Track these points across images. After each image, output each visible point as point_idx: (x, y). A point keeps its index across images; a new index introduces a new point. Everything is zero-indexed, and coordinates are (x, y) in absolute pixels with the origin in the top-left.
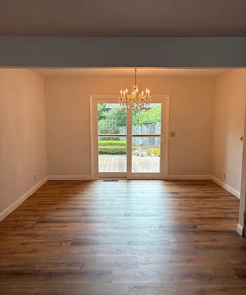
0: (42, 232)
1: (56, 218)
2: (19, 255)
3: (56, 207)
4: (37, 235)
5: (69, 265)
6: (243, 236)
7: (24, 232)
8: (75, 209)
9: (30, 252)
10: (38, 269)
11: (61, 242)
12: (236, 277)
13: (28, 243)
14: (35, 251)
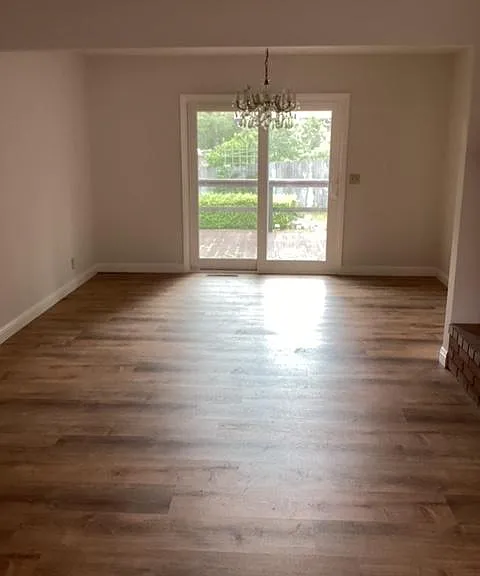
0: (84, 353)
1: (115, 333)
2: (47, 381)
3: (111, 316)
4: (77, 357)
5: (129, 395)
6: (447, 367)
7: (54, 351)
8: (147, 320)
9: (65, 378)
10: (77, 398)
11: (118, 367)
12: (404, 419)
13: (61, 366)
14: (72, 377)
